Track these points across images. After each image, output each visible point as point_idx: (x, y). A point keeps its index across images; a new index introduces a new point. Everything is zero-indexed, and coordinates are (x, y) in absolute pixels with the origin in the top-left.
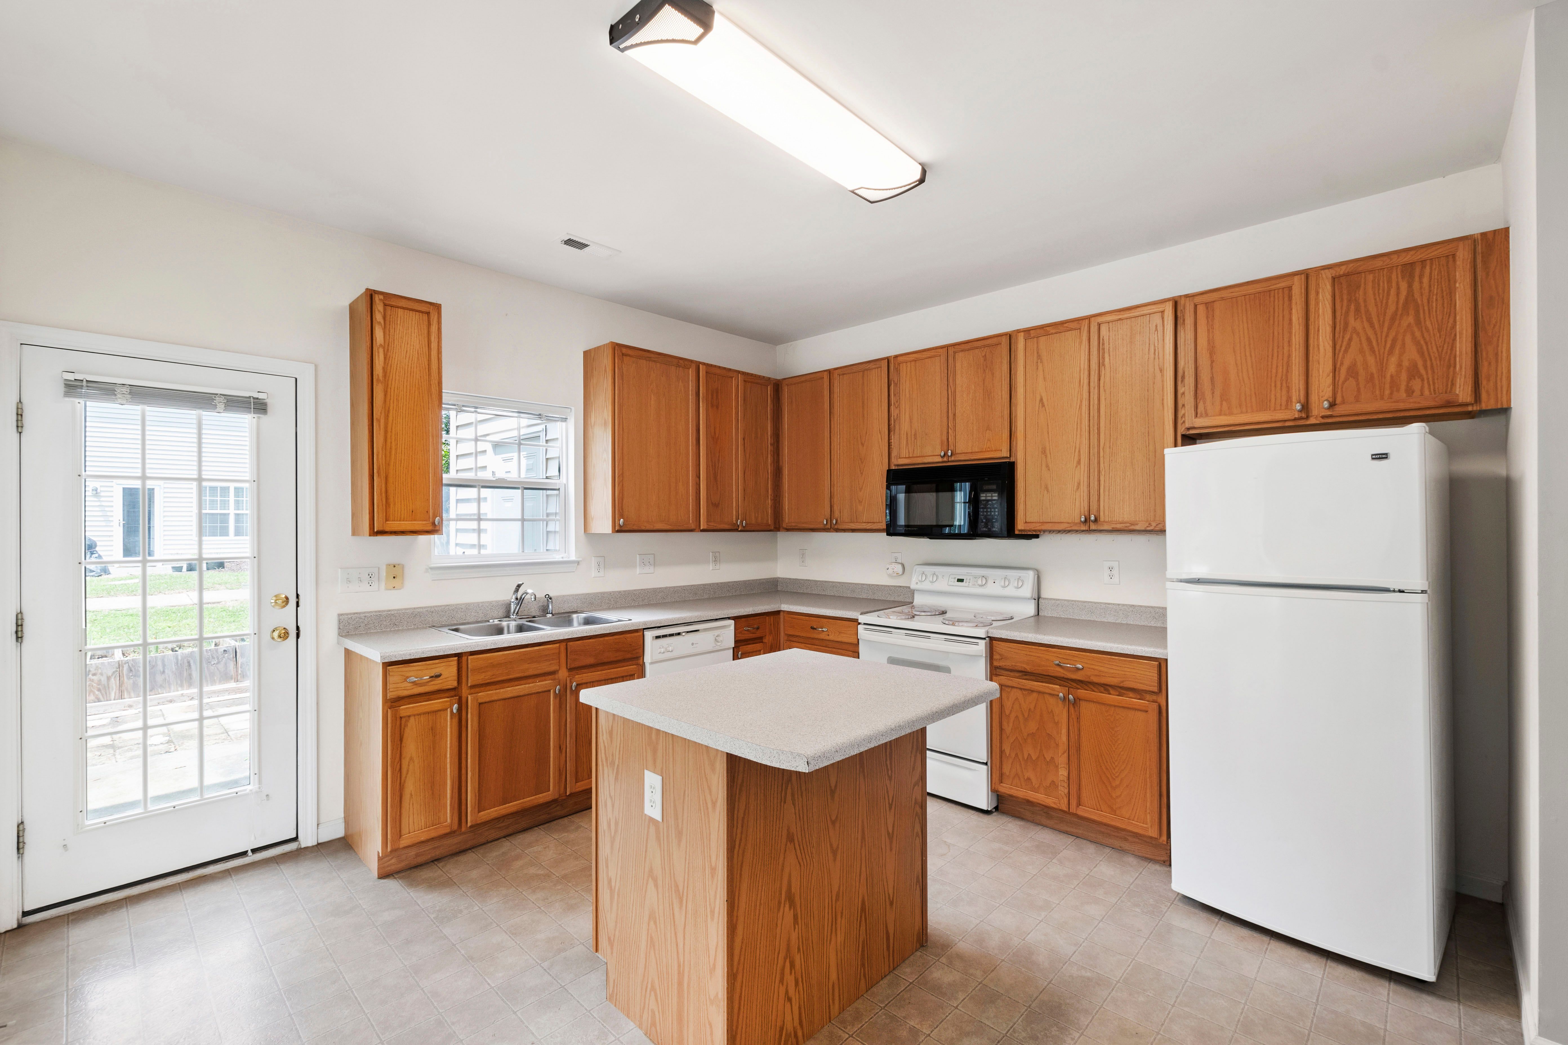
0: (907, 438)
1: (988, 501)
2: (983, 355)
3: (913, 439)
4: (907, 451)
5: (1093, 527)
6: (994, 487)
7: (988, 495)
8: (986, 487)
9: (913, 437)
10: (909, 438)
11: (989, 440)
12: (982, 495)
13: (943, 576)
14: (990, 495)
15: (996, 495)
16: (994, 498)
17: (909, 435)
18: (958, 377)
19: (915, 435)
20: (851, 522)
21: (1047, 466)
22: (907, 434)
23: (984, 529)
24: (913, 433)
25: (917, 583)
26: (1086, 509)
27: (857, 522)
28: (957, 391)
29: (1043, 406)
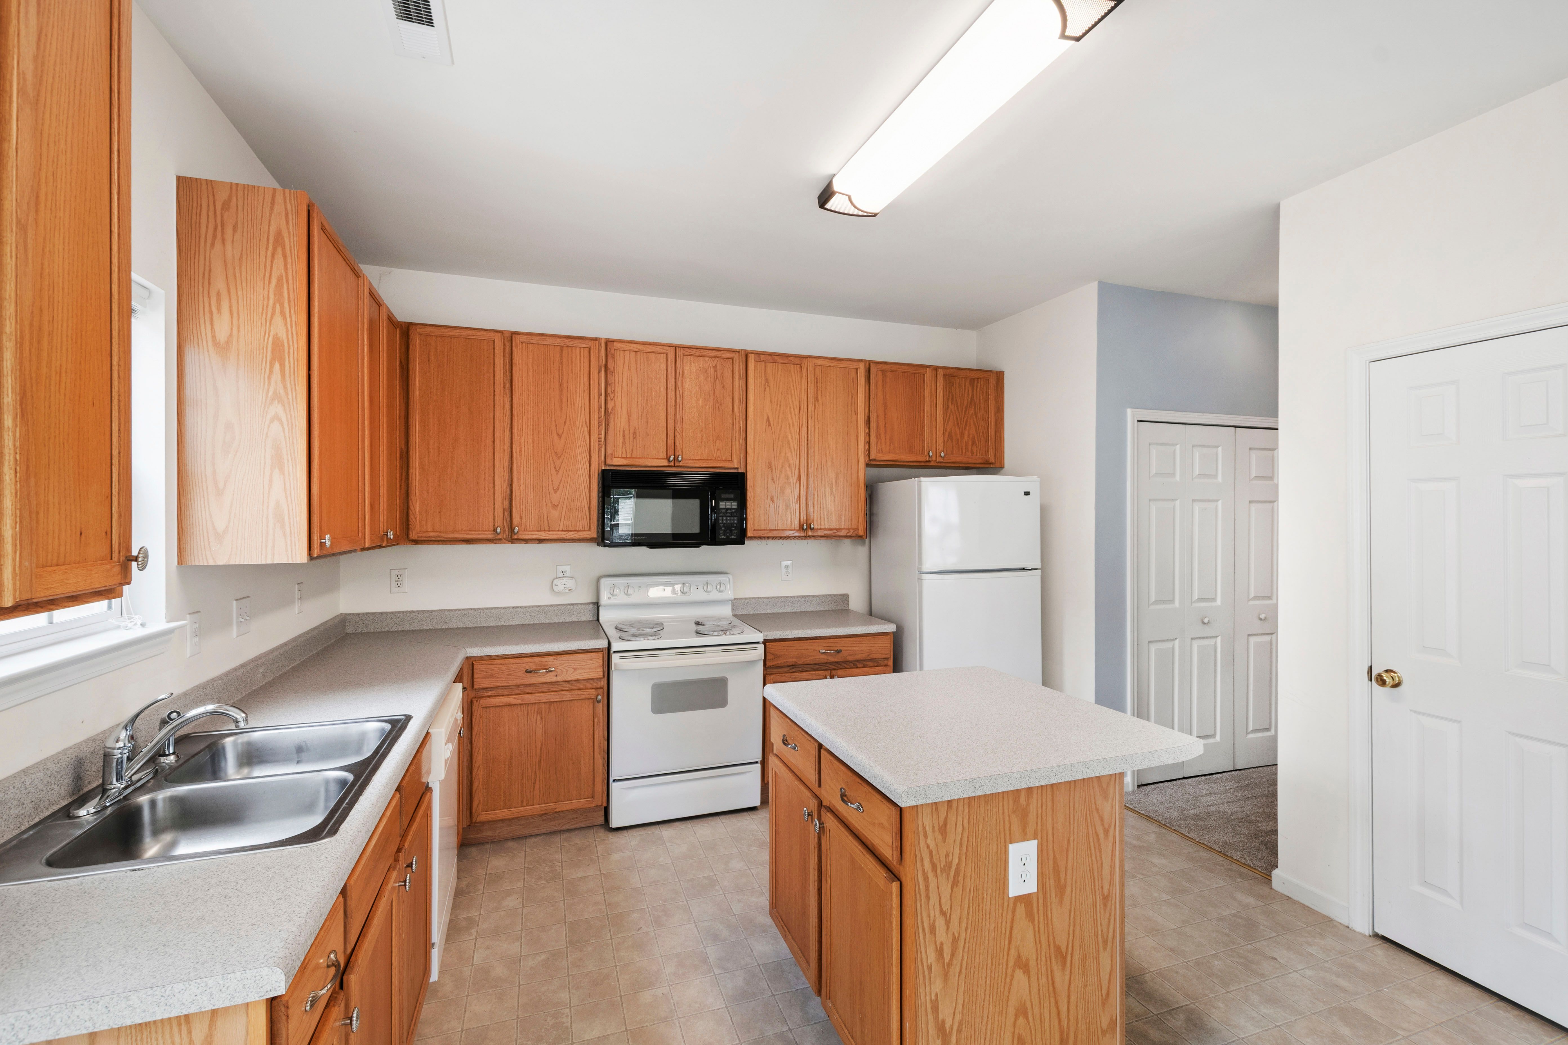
0: (624, 436)
1: (728, 509)
2: (714, 365)
3: (631, 438)
4: (624, 450)
5: (810, 533)
6: (732, 496)
7: (727, 504)
8: (723, 496)
9: (631, 435)
10: (627, 437)
11: (719, 450)
12: (721, 503)
13: (640, 587)
14: (729, 504)
15: (736, 504)
16: (733, 507)
17: (627, 432)
18: (687, 381)
19: (634, 433)
20: (541, 531)
21: (773, 479)
22: (624, 432)
23: (723, 537)
24: (632, 432)
25: (609, 598)
26: (805, 518)
27: (549, 531)
28: (685, 395)
29: (770, 425)
